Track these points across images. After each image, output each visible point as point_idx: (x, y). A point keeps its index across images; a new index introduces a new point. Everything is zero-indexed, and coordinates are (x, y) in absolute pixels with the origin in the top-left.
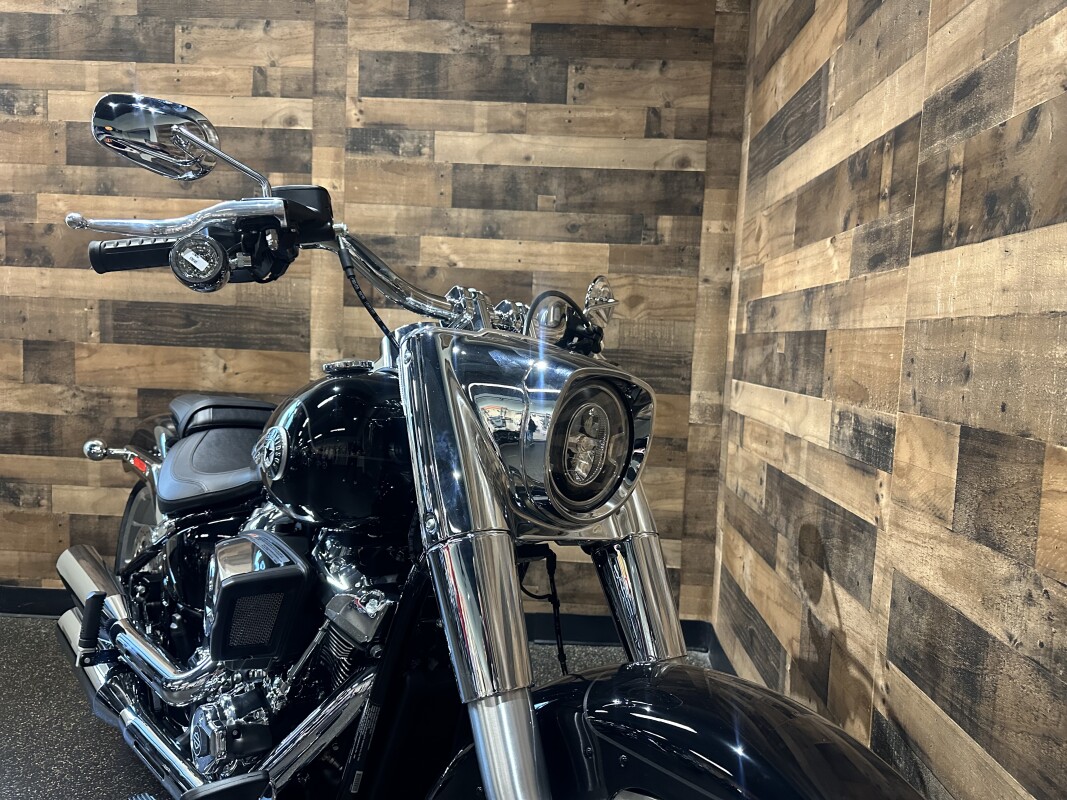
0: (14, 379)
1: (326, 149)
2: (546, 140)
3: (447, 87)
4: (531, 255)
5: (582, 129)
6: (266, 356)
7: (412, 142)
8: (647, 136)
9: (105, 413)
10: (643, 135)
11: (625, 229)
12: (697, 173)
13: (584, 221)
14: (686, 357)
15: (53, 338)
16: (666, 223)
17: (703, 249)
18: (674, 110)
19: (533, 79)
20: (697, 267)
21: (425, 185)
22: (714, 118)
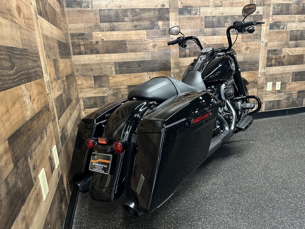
0: (92, 87)
1: (173, 13)
2: (227, 8)
4: (224, 39)
5: (236, 5)
6: (160, 73)
7: (195, 11)
9: (119, 93)
15: (102, 75)
17: (262, 34)
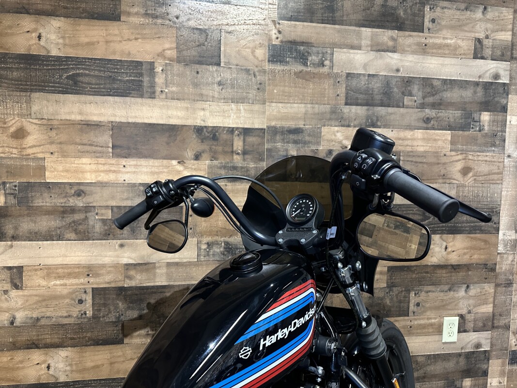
3: (343, 16)
8: (474, 58)
10: (472, 57)
11: (461, 121)
12: (504, 84)
13: (435, 115)
14: (497, 208)
16: (486, 117)
18: (491, 41)
19: (402, 13)
20: (504, 147)
21: (325, 89)
22: (515, 47)
